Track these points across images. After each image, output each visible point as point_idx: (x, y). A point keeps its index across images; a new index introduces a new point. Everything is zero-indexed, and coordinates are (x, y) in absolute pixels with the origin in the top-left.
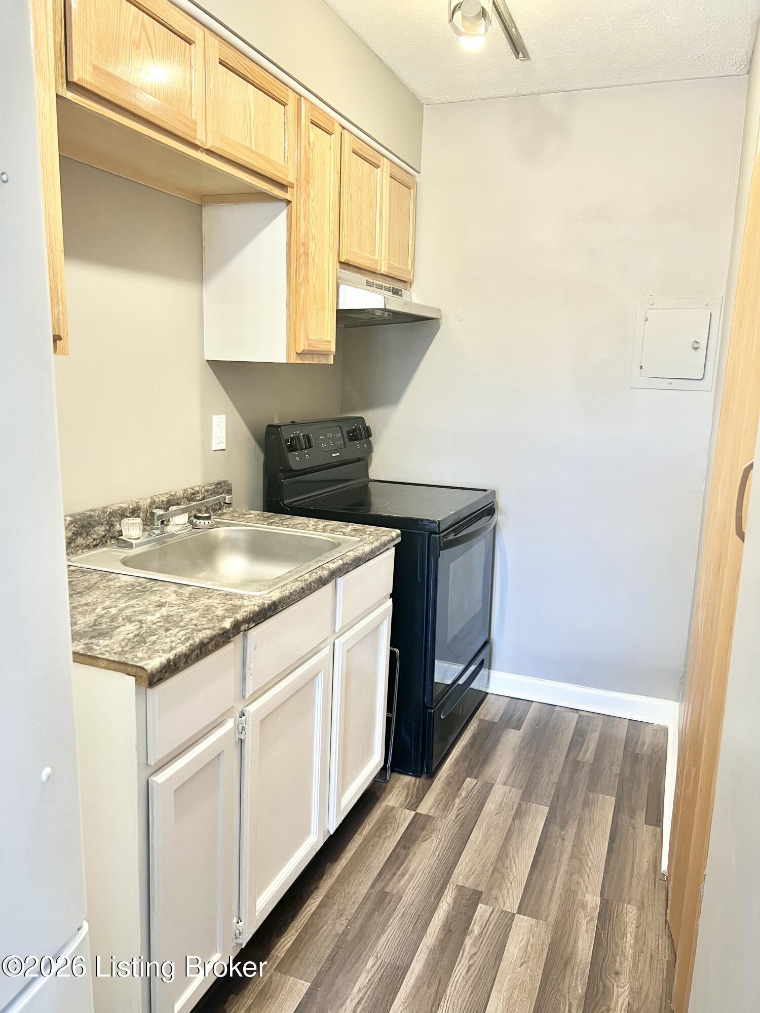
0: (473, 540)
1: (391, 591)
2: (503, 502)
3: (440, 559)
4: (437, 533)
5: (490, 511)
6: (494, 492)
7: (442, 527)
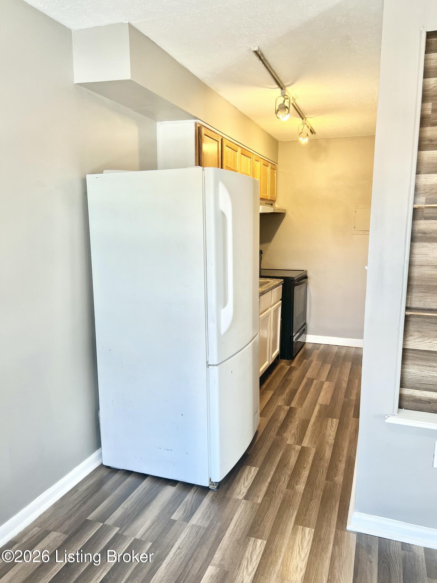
0: (302, 285)
1: (281, 298)
2: (309, 274)
3: (294, 289)
4: (293, 281)
5: (306, 277)
6: (306, 271)
7: (295, 279)
